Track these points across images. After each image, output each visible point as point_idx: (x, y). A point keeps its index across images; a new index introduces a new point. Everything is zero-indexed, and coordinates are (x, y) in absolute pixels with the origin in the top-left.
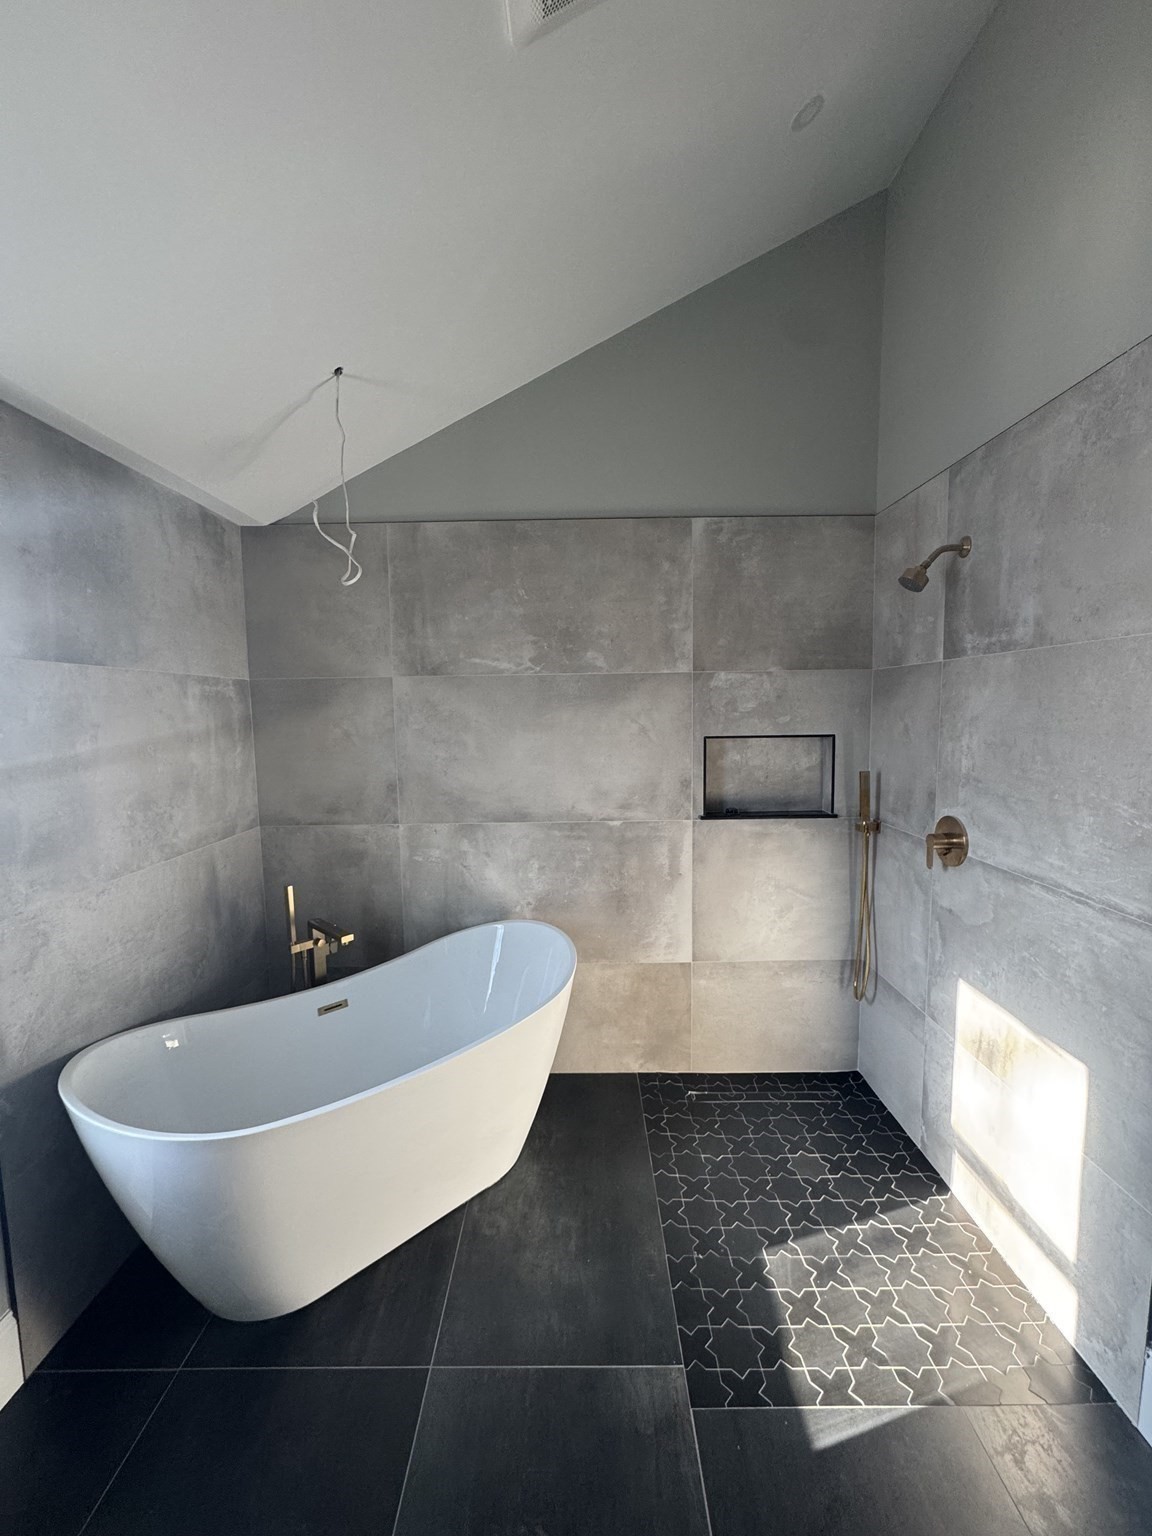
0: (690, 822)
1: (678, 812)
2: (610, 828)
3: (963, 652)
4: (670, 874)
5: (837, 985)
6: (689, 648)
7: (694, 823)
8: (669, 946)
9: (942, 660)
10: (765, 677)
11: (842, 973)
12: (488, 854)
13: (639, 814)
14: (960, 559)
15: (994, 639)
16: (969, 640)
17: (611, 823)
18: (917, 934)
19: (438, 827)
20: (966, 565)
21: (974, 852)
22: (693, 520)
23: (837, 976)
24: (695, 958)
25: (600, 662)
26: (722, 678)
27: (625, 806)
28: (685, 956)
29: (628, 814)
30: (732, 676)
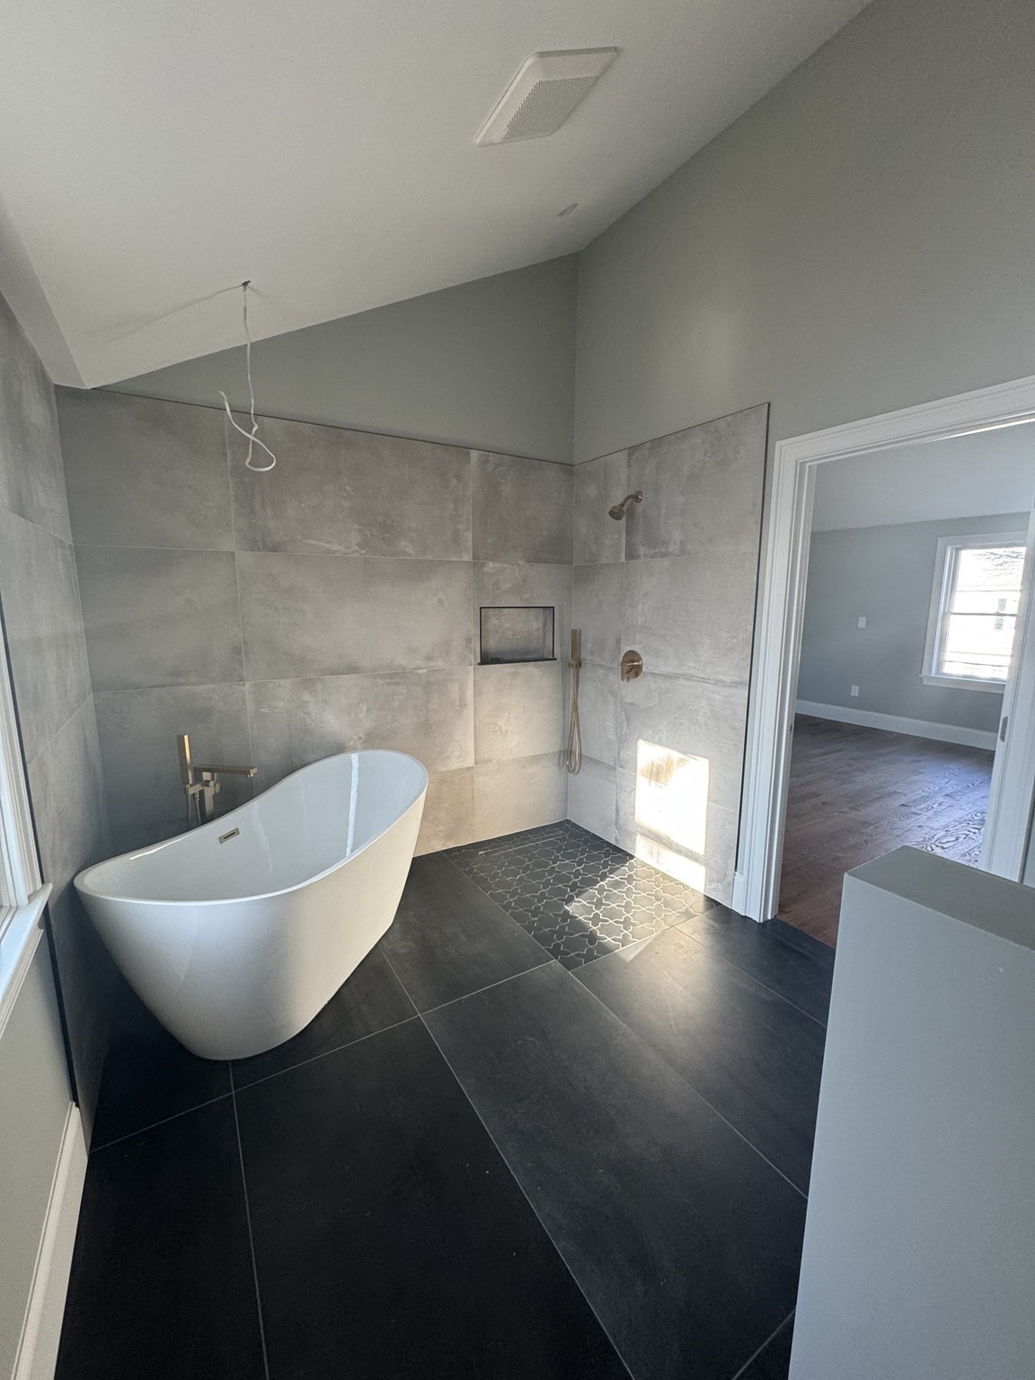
0: (472, 667)
1: (464, 661)
2: (418, 674)
3: (639, 557)
4: (460, 706)
5: (557, 767)
6: (470, 544)
7: (475, 668)
8: (459, 757)
9: (623, 560)
10: (516, 566)
11: (559, 759)
12: (325, 702)
13: (439, 664)
14: (635, 503)
15: (657, 551)
16: (642, 550)
17: (421, 671)
18: (610, 723)
19: (282, 682)
20: (640, 508)
21: (647, 668)
22: (471, 451)
23: (556, 762)
24: (476, 763)
25: (410, 550)
26: (491, 566)
27: (429, 658)
28: (470, 762)
29: (432, 664)
30: (497, 565)
